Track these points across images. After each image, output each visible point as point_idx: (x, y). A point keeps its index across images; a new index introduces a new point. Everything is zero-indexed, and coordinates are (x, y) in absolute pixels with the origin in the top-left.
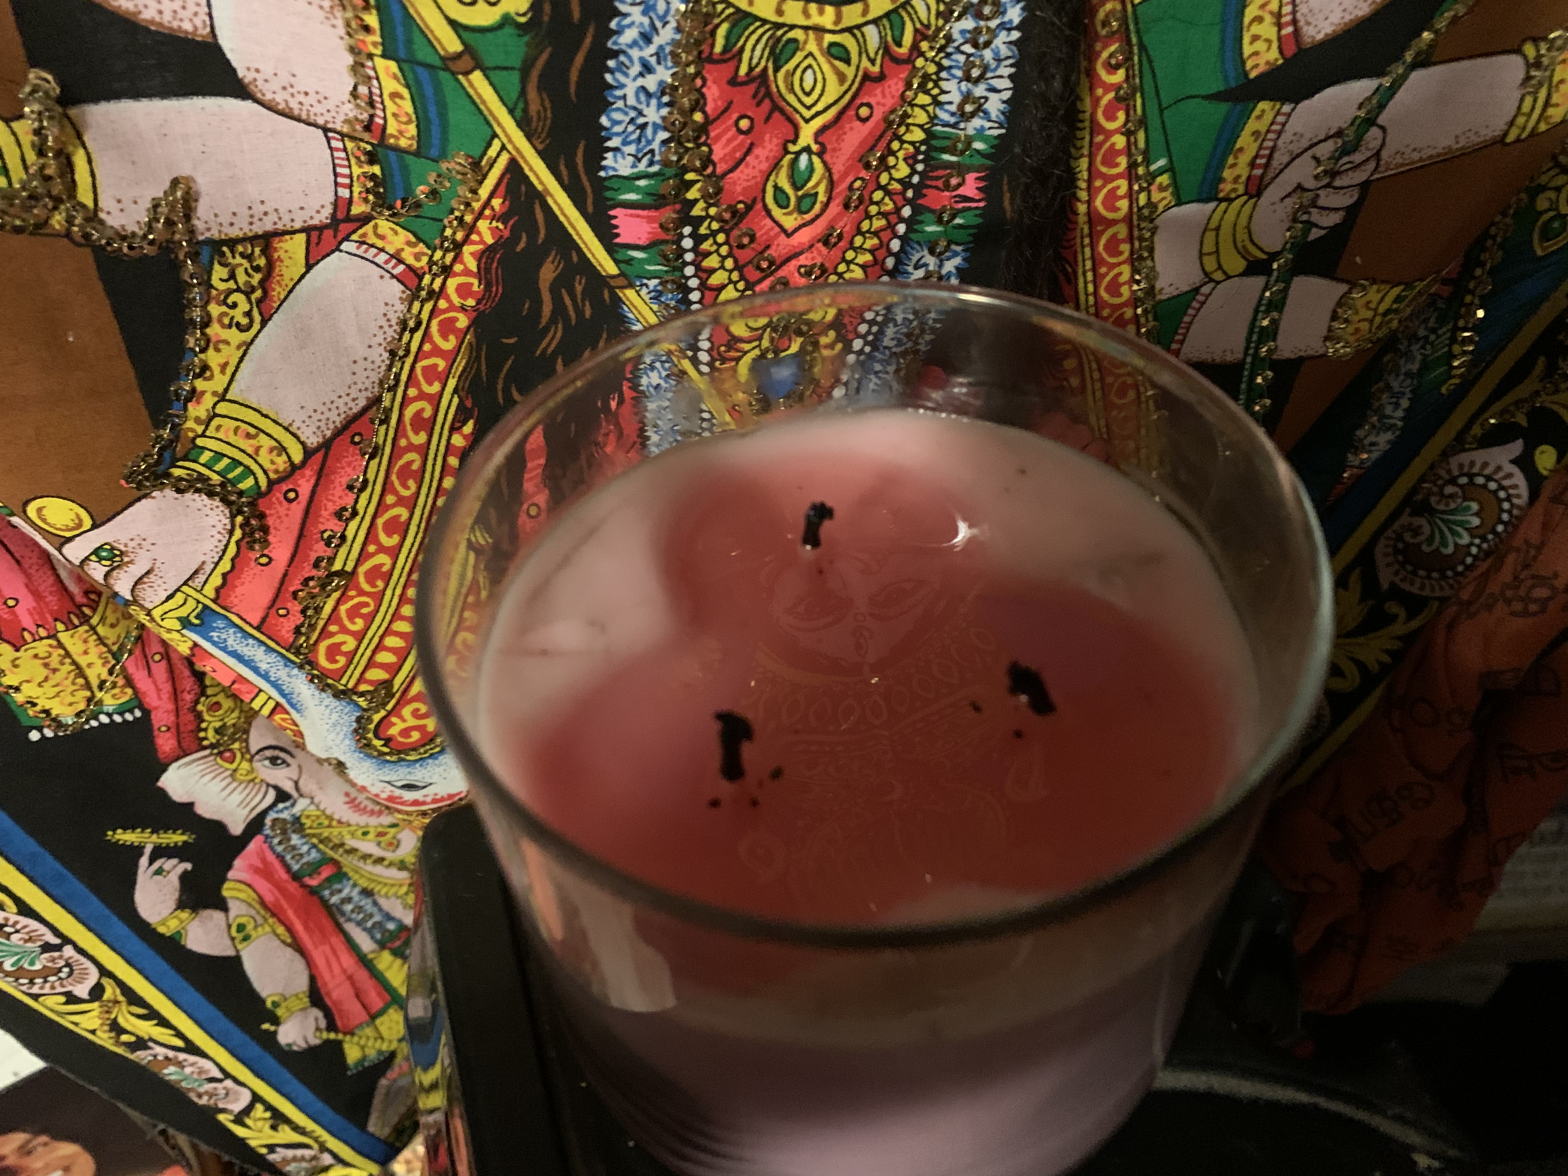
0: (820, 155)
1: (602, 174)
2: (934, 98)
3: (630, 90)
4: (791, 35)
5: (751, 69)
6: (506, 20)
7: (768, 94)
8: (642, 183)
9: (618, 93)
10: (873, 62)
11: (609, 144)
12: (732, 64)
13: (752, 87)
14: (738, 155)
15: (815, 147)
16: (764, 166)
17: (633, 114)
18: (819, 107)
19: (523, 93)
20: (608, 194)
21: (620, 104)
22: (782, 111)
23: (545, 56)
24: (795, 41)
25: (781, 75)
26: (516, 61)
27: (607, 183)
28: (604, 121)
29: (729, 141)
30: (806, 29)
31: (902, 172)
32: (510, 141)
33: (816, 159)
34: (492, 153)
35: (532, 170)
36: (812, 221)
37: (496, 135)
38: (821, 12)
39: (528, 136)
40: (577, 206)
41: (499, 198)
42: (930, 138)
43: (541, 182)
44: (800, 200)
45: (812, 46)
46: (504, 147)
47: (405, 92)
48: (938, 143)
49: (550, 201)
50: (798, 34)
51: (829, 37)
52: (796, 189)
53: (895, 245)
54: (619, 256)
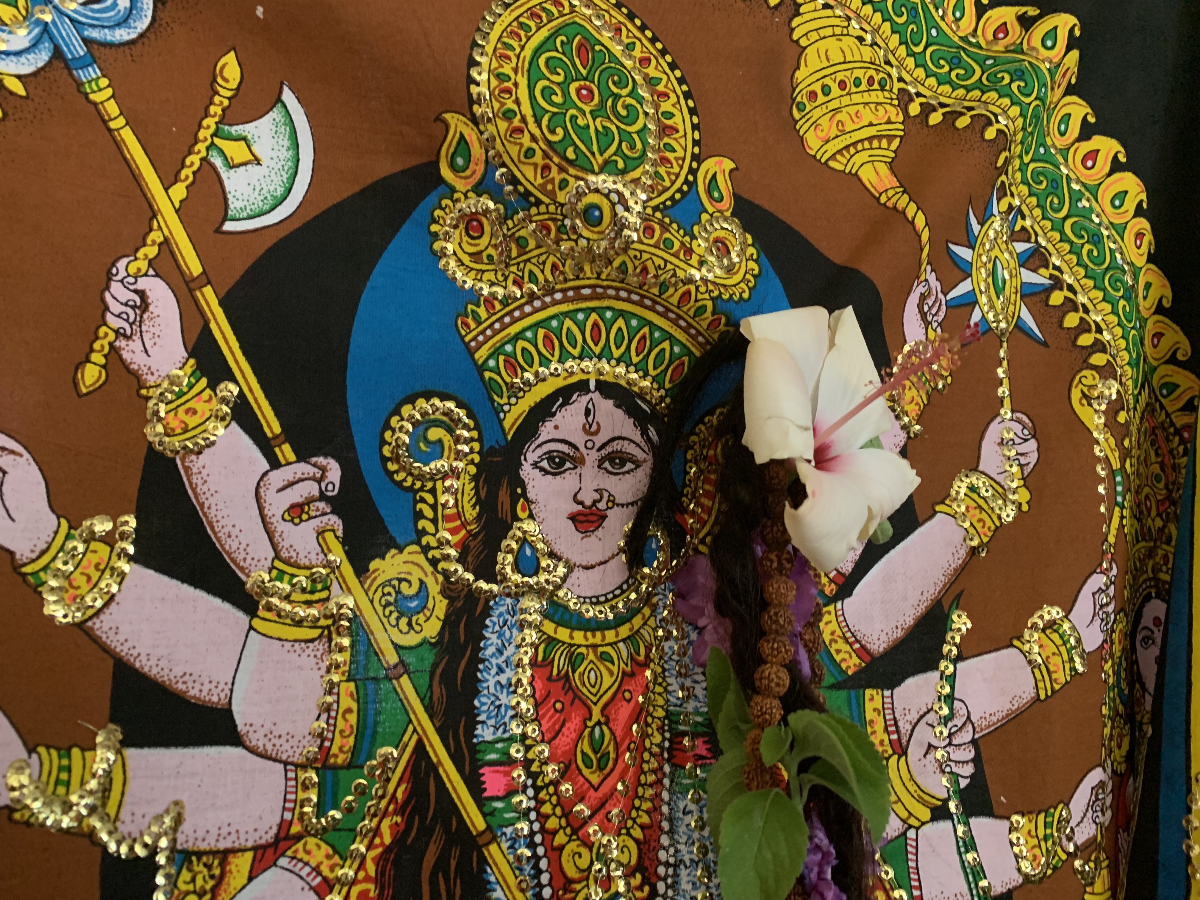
0: (607, 724)
1: (475, 740)
2: (665, 689)
3: (491, 683)
4: (579, 650)
5: (559, 672)
6: (424, 642)
7: (571, 687)
8: (499, 746)
9: (485, 685)
10: (627, 665)
11: (480, 718)
12: (549, 667)
13: (561, 683)
14: (557, 727)
15: (602, 720)
16: (574, 735)
17: (493, 698)
18: (601, 692)
19: (430, 686)
20: (478, 756)
21: (485, 692)
22: (580, 699)
23: (444, 661)
24: (582, 654)
25: (577, 675)
26: (428, 665)
27: (478, 748)
28: (476, 703)
29: (551, 718)
30: (587, 646)
31: (657, 739)
32: (420, 724)
33: (605, 728)
34: (406, 738)
35: (431, 745)
36: (609, 774)
37: (410, 721)
38: (594, 636)
39: (431, 717)
40: (460, 770)
41: (403, 787)
42: (669, 715)
43: (436, 755)
44: (599, 761)
45: (591, 656)
46: (415, 730)
47: (354, 706)
48: (674, 718)
49: (441, 770)
50: (583, 650)
51: (600, 650)
52: (596, 752)
53: (665, 796)
54: (486, 810)
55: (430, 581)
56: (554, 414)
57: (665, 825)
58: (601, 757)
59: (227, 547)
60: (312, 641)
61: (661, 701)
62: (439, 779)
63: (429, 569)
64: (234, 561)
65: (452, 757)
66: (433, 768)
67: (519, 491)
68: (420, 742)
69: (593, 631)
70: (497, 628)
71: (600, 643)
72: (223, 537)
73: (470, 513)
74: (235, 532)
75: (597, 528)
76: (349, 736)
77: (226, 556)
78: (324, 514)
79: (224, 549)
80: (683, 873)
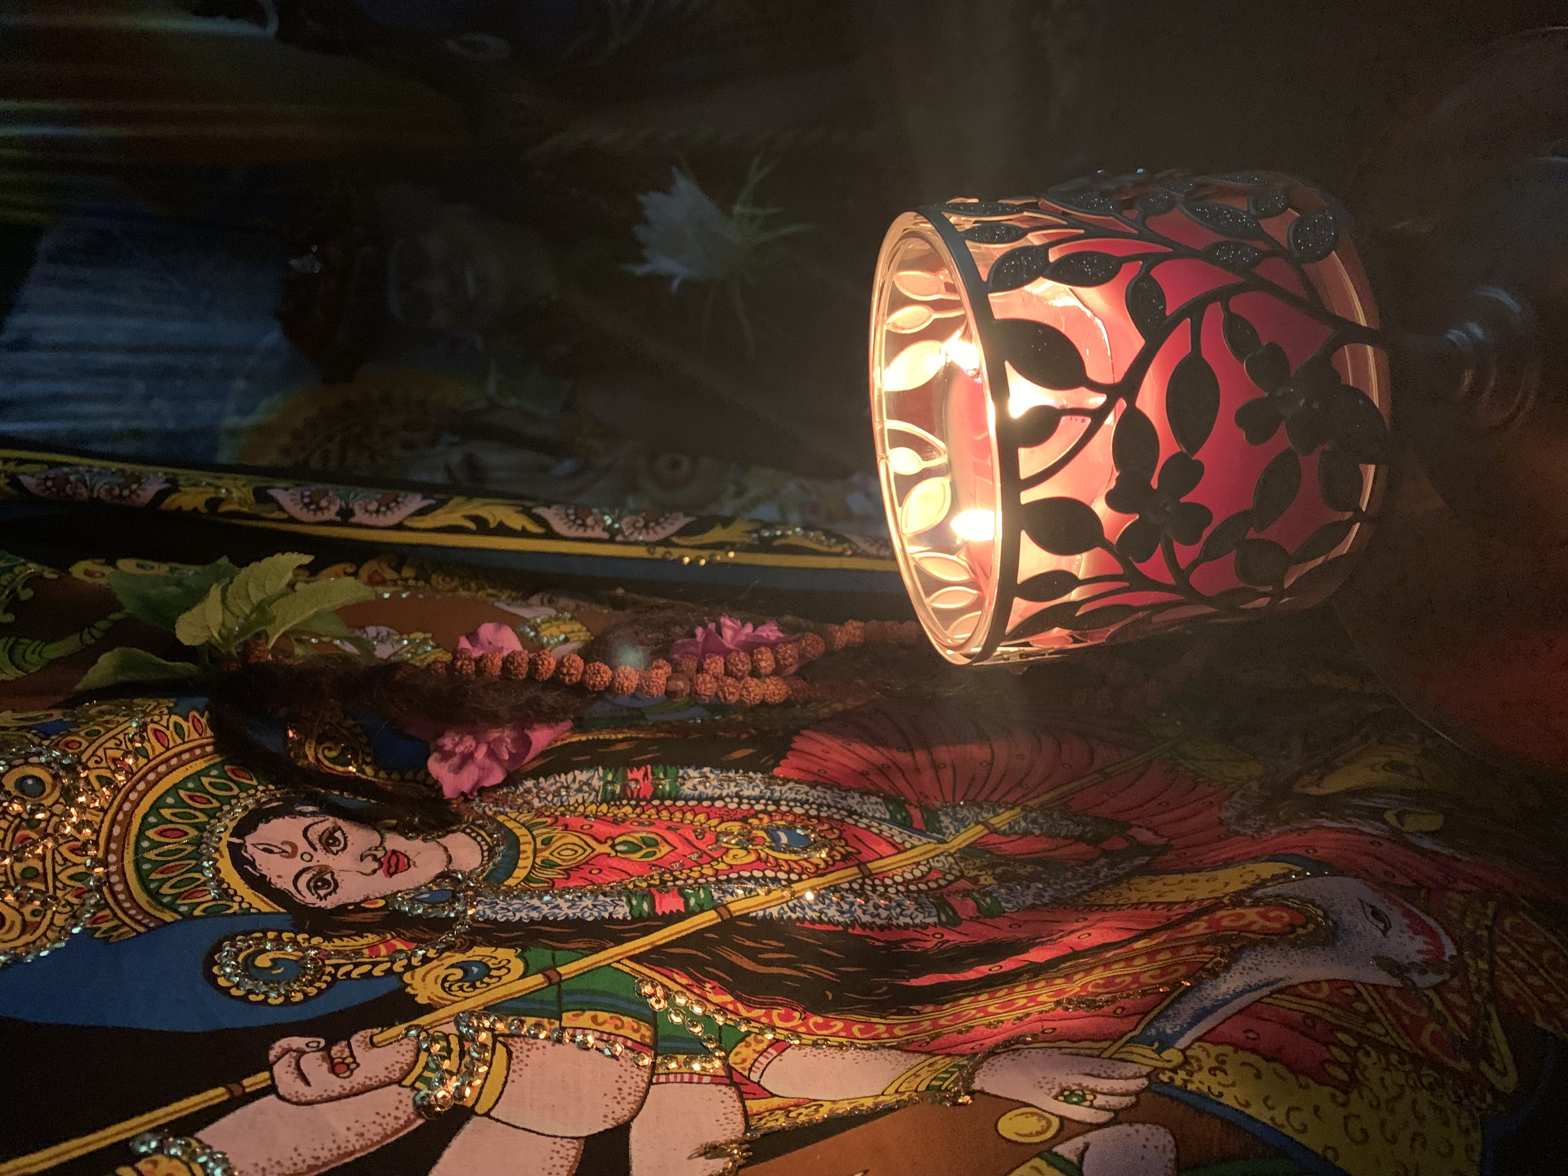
0: (613, 839)
1: (629, 919)
2: (580, 804)
3: (570, 912)
5: (560, 874)
6: (521, 957)
7: (576, 866)
8: (634, 902)
9: (571, 915)
10: (556, 828)
11: (607, 917)
12: (556, 880)
13: (571, 872)
15: (610, 842)
16: (625, 863)
17: (586, 910)
18: (583, 844)
19: (572, 950)
20: (645, 916)
21: (579, 914)
22: (588, 860)
23: (544, 941)
24: (542, 860)
25: (565, 863)
26: (549, 953)
27: (637, 917)
28: (591, 920)
29: (607, 875)
30: (535, 857)
31: (628, 809)
32: (612, 958)
33: (617, 841)
34: (627, 970)
35: (634, 949)
36: (662, 837)
37: (609, 965)
38: (524, 852)
39: (605, 949)
40: (659, 928)
41: (676, 976)
42: (605, 801)
43: (645, 946)
44: (648, 846)
45: (546, 854)
46: (618, 962)
47: (589, 1014)
48: (609, 796)
49: (658, 943)
50: (538, 861)
51: (539, 845)
52: (641, 849)
53: (680, 803)
54: (697, 909)
55: (448, 962)
56: (264, 877)
57: (706, 804)
58: (645, 843)
59: (378, 1138)
60: (510, 1054)
61: (593, 807)
62: (667, 945)
63: (435, 963)
64: (397, 1131)
65: (645, 935)
66: (657, 949)
67: (350, 908)
68: (631, 958)
69: (519, 852)
70: (511, 914)
71: (532, 846)
72: (362, 1142)
73: (371, 938)
74: (357, 1128)
75: (405, 856)
76: (622, 1022)
77: (389, 1141)
78: (349, 1046)
79: (378, 1142)
80: (746, 793)
